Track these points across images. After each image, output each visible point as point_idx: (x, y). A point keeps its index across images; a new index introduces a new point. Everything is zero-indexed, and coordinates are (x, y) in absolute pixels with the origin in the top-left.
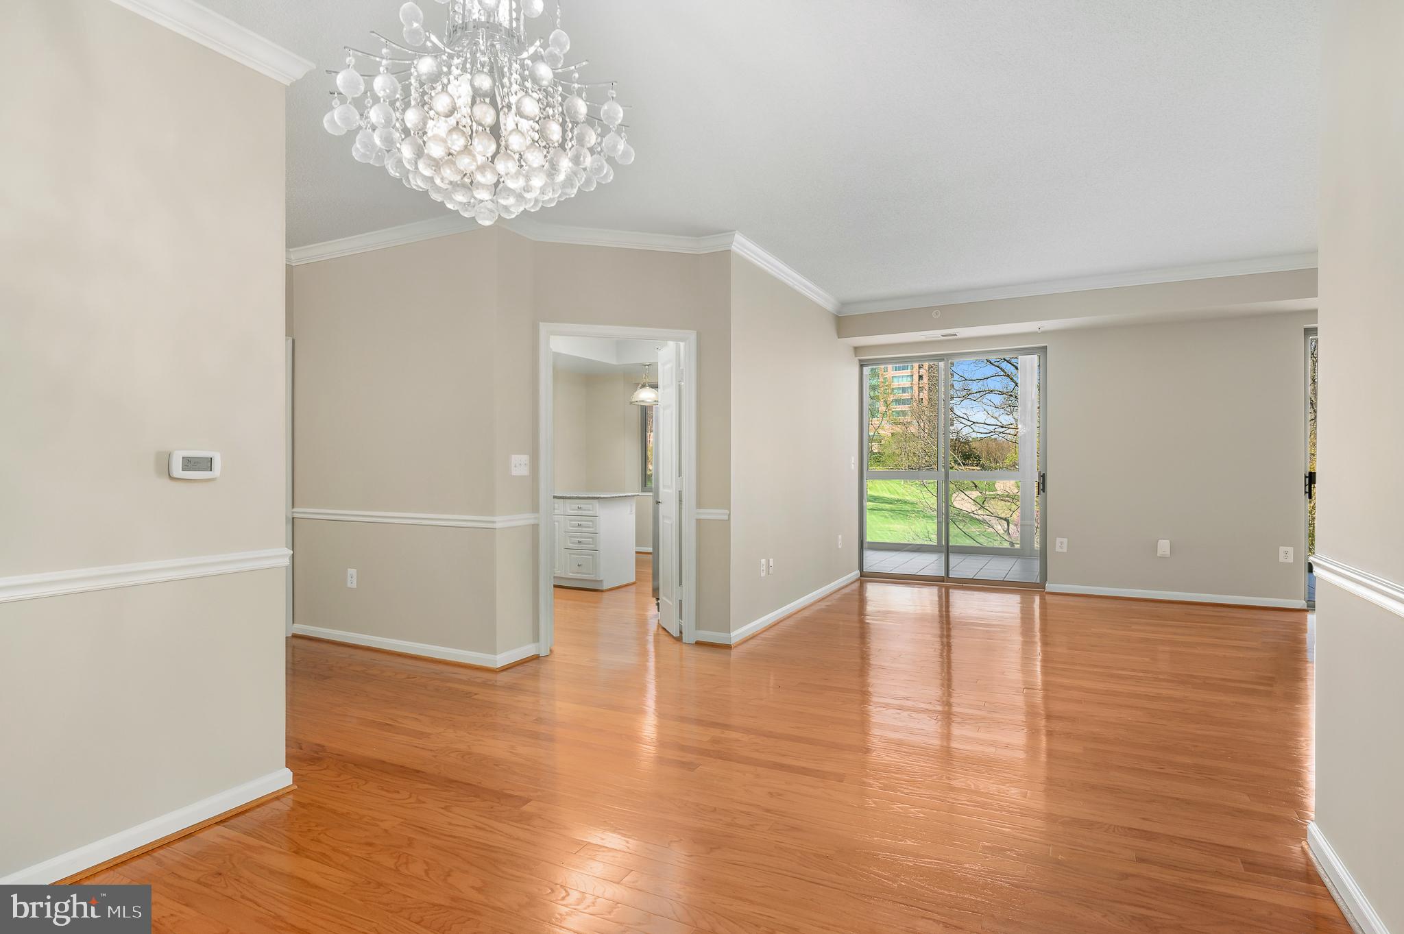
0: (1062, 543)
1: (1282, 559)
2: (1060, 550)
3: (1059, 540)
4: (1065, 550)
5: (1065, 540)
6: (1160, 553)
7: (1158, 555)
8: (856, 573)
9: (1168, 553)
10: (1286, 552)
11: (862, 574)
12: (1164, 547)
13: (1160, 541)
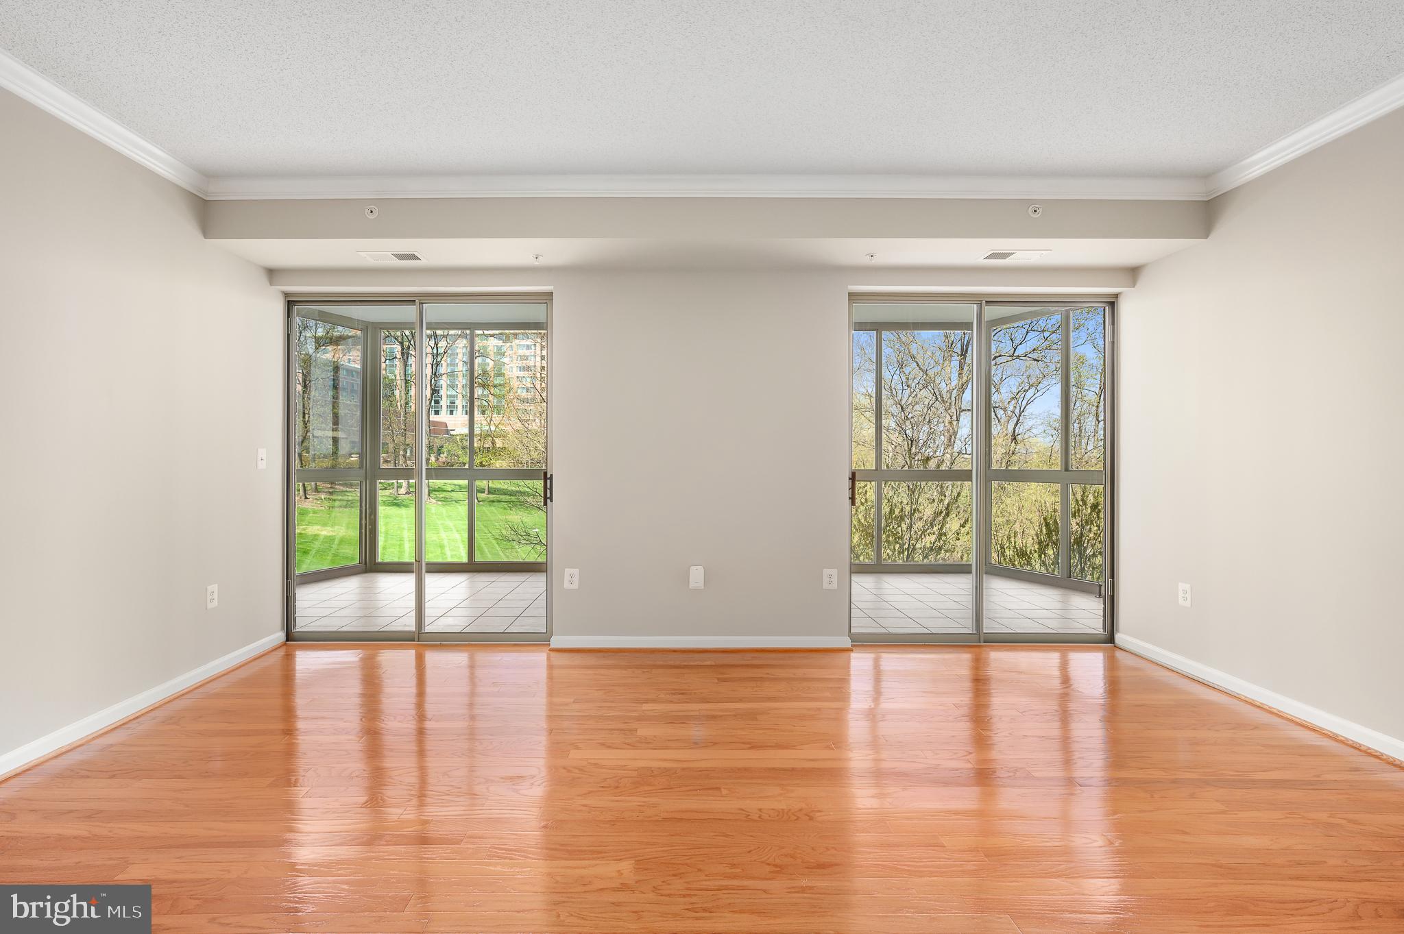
0: (572, 576)
1: (826, 586)
2: (571, 587)
3: (568, 571)
4: (575, 586)
5: (576, 571)
6: (692, 585)
7: (690, 587)
8: (280, 636)
9: (701, 584)
10: (830, 576)
11: (289, 637)
12: (697, 576)
13: (692, 567)
